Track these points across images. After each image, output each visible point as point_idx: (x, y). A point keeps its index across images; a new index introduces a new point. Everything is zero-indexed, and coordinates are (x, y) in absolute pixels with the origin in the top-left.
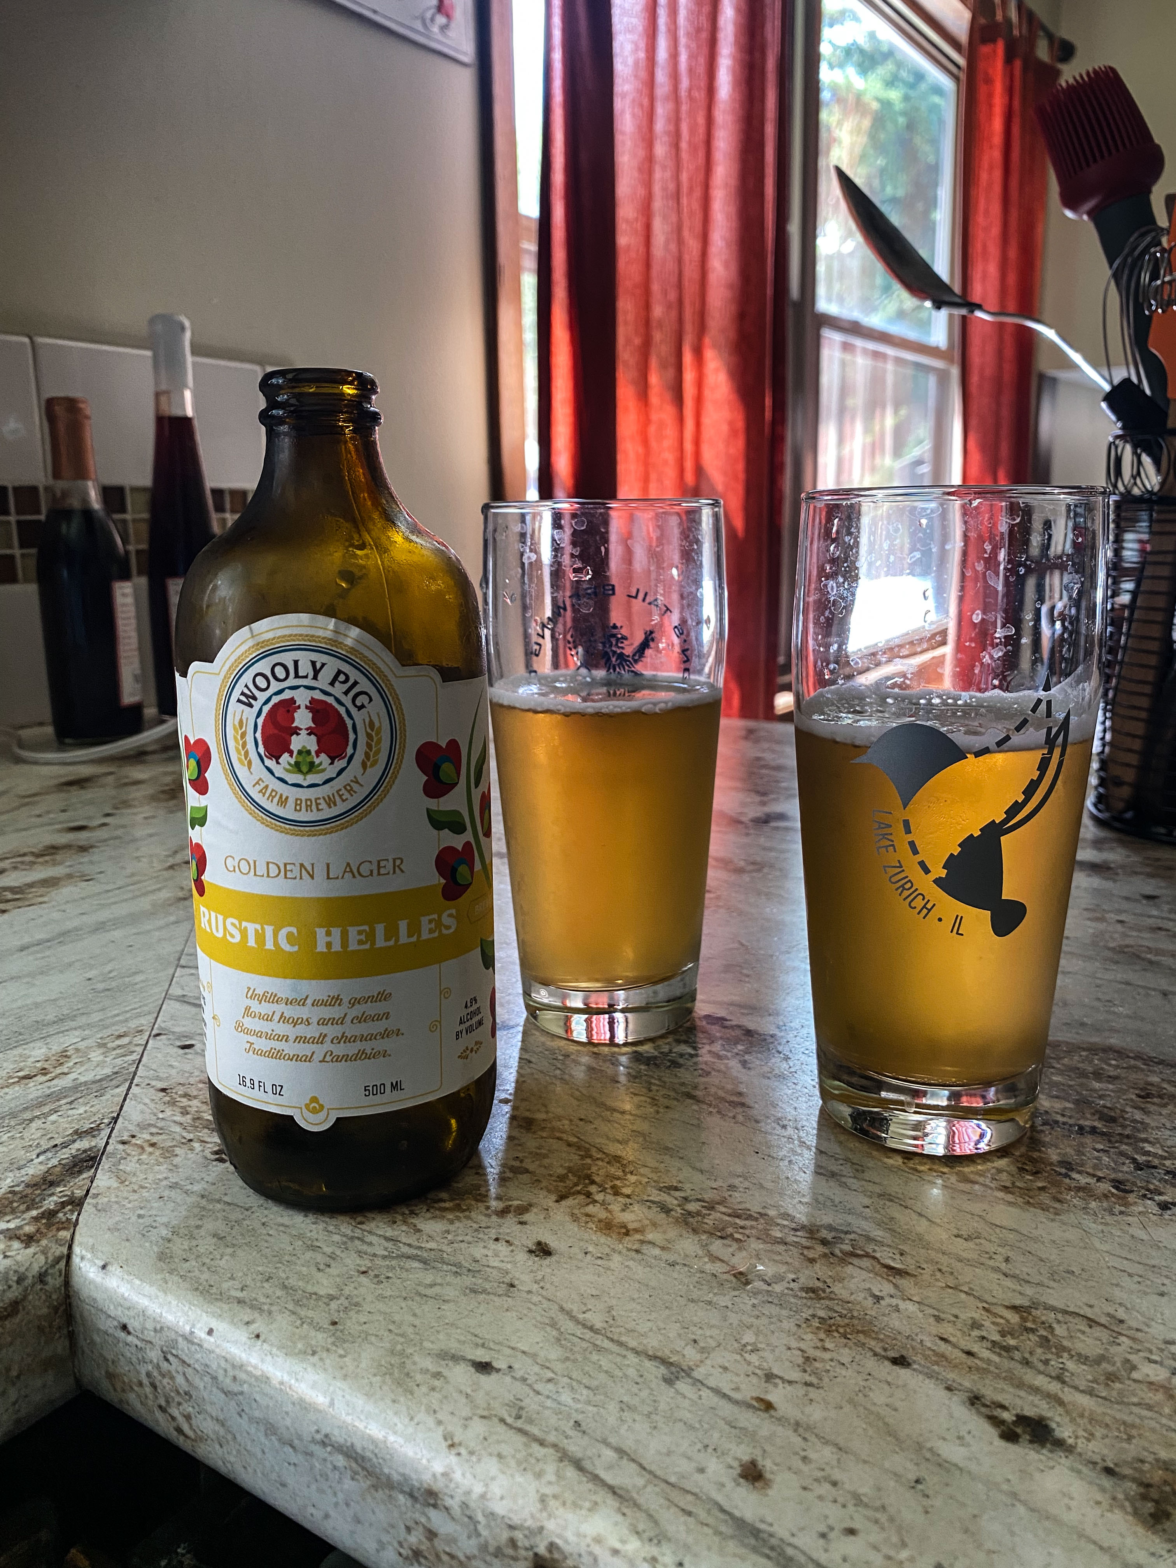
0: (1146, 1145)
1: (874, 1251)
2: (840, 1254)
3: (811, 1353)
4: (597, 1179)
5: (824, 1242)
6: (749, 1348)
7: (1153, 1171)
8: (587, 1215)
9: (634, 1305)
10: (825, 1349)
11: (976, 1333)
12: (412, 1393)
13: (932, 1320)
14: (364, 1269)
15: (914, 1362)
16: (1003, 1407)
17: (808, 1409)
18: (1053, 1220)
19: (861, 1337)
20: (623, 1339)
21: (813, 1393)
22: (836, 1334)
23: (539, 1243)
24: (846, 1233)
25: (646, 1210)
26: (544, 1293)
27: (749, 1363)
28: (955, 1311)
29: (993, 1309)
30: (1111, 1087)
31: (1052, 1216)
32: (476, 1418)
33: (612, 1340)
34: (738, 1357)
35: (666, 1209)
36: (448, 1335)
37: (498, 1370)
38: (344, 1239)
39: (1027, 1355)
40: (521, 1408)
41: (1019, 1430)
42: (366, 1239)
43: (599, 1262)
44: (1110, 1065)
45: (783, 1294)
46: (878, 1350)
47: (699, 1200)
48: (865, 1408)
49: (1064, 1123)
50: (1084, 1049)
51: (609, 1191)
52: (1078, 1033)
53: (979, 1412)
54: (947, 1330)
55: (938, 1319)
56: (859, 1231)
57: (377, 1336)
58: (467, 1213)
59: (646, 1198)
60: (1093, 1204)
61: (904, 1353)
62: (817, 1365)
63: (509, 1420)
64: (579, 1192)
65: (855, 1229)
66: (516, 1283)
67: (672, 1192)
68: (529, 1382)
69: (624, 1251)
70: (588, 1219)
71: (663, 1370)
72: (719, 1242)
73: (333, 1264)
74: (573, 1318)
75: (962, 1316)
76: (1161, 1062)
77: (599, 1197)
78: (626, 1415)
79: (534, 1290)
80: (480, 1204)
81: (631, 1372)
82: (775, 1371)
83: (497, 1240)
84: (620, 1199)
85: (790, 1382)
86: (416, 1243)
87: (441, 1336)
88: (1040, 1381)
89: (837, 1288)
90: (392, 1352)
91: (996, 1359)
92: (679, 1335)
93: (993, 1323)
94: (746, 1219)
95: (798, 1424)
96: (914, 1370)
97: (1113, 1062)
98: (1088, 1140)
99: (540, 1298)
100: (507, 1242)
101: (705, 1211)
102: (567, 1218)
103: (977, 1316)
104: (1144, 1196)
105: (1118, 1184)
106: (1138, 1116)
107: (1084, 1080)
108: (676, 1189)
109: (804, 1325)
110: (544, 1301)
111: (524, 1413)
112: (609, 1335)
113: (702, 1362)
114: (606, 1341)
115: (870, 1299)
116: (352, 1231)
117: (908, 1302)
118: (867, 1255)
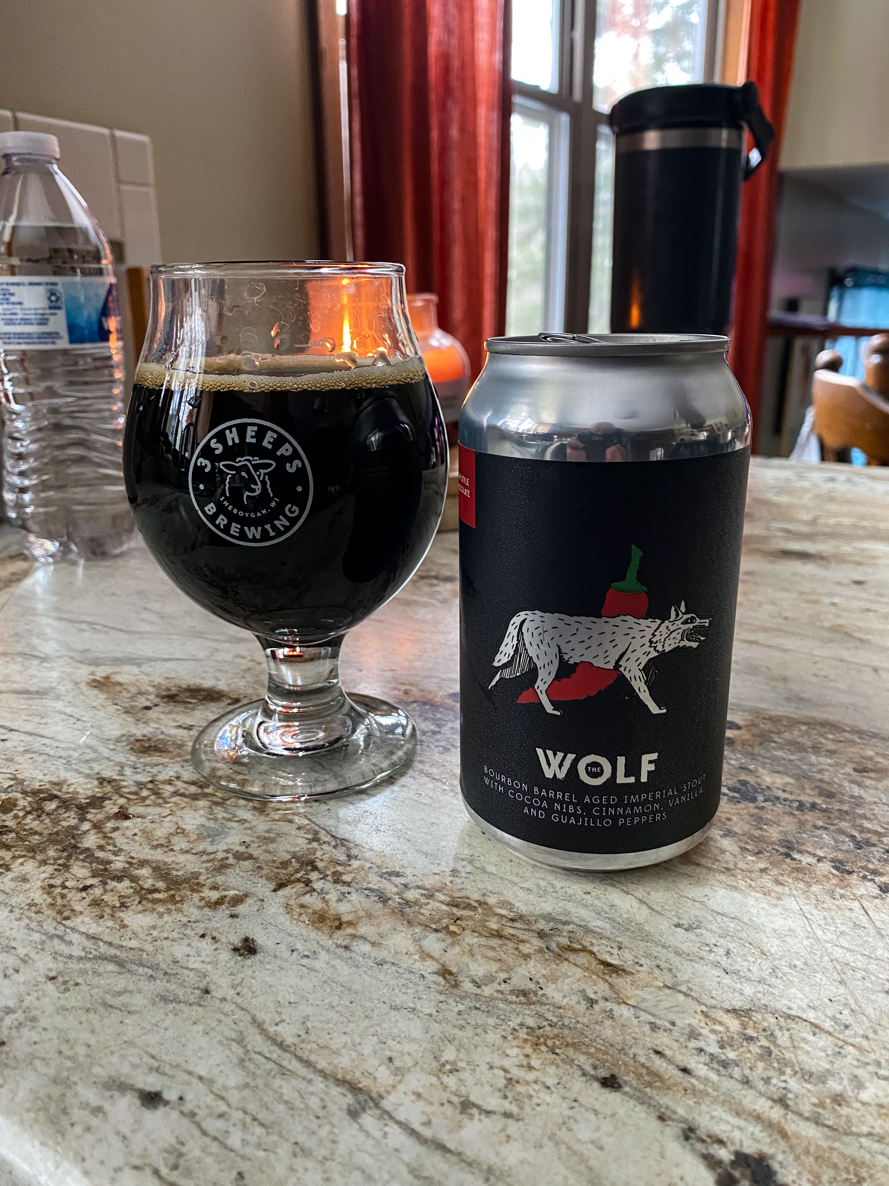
0: (864, 821)
1: (592, 944)
2: (556, 949)
3: (516, 1073)
4: (320, 865)
5: (541, 935)
6: (448, 1067)
7: (873, 849)
8: (302, 906)
9: (332, 1014)
10: (530, 1068)
11: (693, 1044)
12: (63, 1135)
13: (647, 1028)
14: (53, 974)
15: (626, 1082)
16: (720, 1142)
17: (505, 1149)
18: (775, 906)
19: (571, 1052)
20: (313, 1058)
21: (513, 1127)
22: (543, 1048)
23: (246, 940)
24: (565, 923)
25: (363, 899)
26: (239, 1000)
27: (445, 1088)
28: (671, 1017)
29: (713, 1014)
30: (829, 761)
31: (774, 901)
32: (127, 1170)
33: (300, 1059)
34: (434, 1080)
35: (383, 899)
36: (123, 1057)
37: (166, 1103)
38: (44, 937)
39: (747, 1072)
40: (181, 1155)
41: (737, 1174)
42: (67, 938)
43: (305, 961)
44: (827, 739)
45: (492, 998)
46: (588, 1068)
47: (418, 887)
48: (568, 1147)
49: (785, 800)
50: (804, 724)
51: (329, 878)
52: (796, 708)
53: (693, 1150)
54: (663, 1040)
55: (654, 1027)
56: (578, 922)
57: (44, 1059)
58: (179, 905)
59: (365, 885)
60: (815, 888)
61: (616, 1071)
62: (520, 1088)
63: (164, 1171)
64: (298, 880)
65: (575, 919)
66: (212, 987)
67: (393, 879)
68: (197, 1118)
69: (333, 948)
70: (303, 911)
71: (350, 1099)
72: (433, 936)
73: (21, 970)
74: (263, 1032)
75: (679, 1023)
76: (875, 736)
77: (318, 885)
78: (299, 1162)
79: (229, 998)
80: (195, 895)
81: (314, 1102)
82: (473, 1099)
83: (203, 936)
84: (339, 887)
85: (488, 1113)
86: (117, 942)
87: (115, 1059)
88: (762, 1105)
89: (550, 990)
90: (55, 1081)
91: (714, 1077)
92: (375, 1052)
93: (713, 1031)
94: (464, 908)
95: (490, 1170)
96: (626, 1093)
97: (831, 736)
98: (809, 817)
99: (233, 1007)
100: (214, 938)
101: (423, 900)
102: (281, 910)
103: (694, 1022)
104: (864, 877)
105: (839, 865)
106: (856, 791)
107: (804, 754)
108: (398, 875)
109: (510, 1037)
110: (238, 1011)
111: (182, 1162)
112: (299, 1053)
113: (394, 1087)
114: (294, 1061)
115: (583, 1003)
116: (55, 928)
117: (623, 1005)
118: (584, 950)
